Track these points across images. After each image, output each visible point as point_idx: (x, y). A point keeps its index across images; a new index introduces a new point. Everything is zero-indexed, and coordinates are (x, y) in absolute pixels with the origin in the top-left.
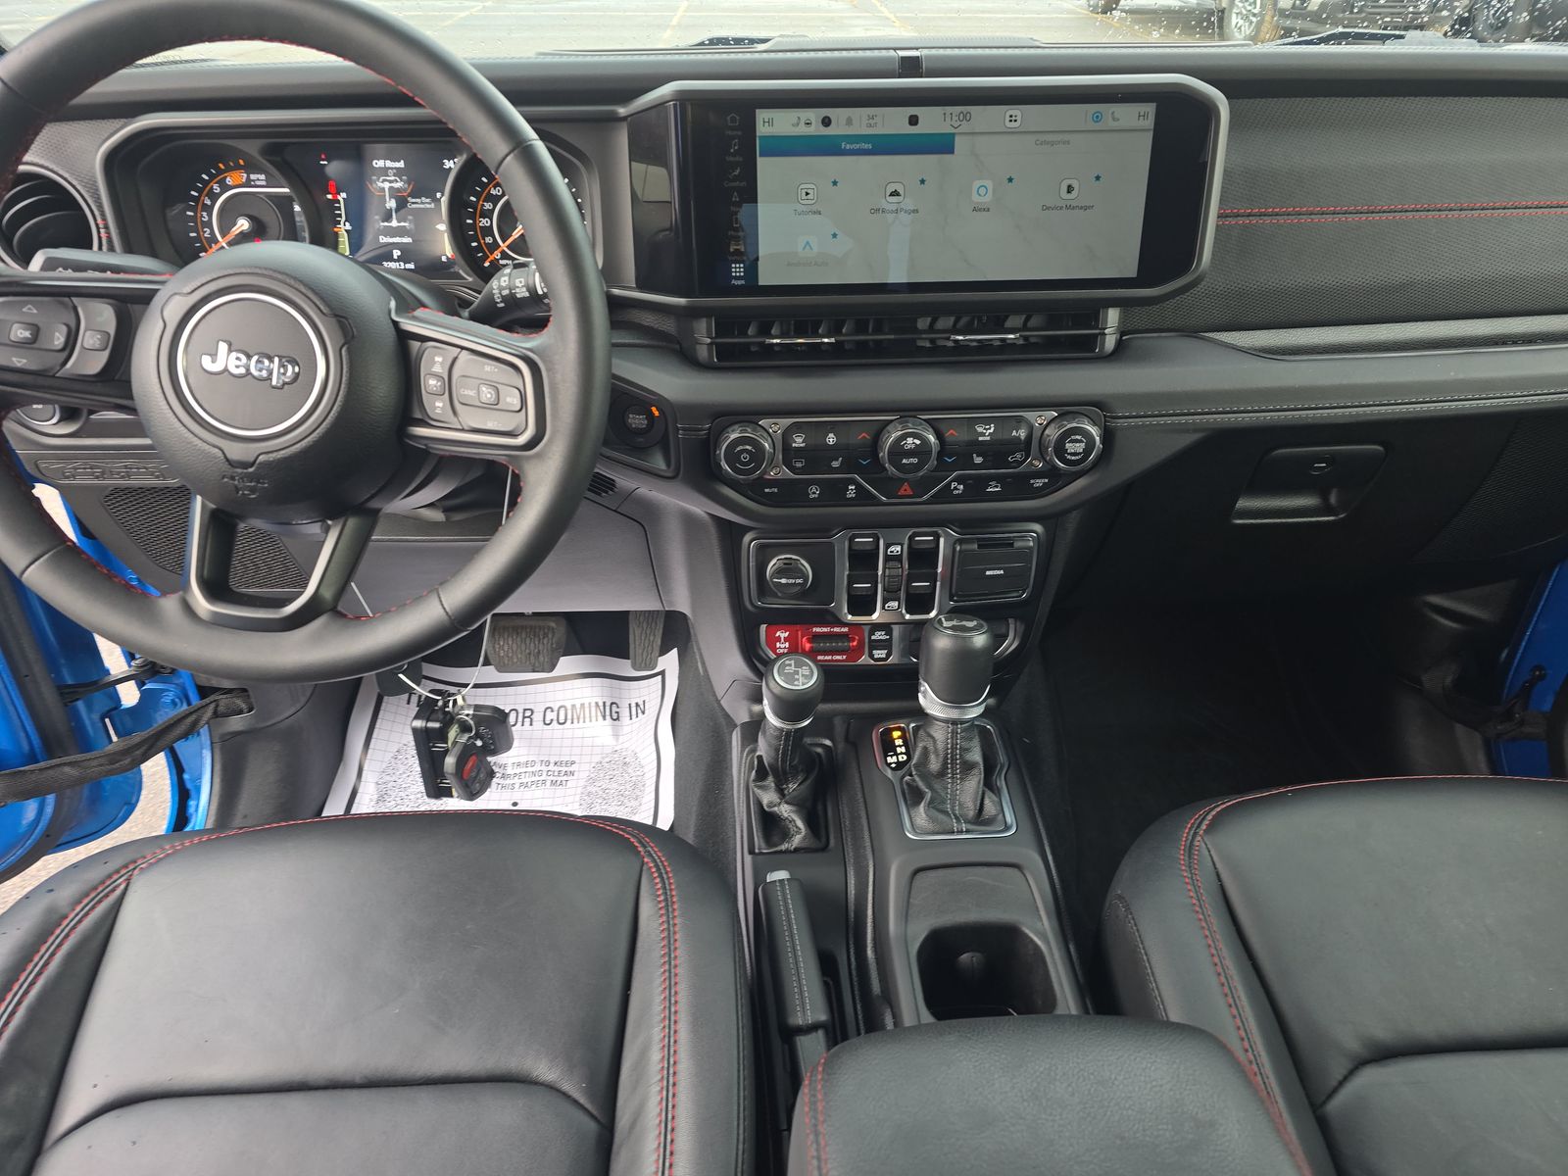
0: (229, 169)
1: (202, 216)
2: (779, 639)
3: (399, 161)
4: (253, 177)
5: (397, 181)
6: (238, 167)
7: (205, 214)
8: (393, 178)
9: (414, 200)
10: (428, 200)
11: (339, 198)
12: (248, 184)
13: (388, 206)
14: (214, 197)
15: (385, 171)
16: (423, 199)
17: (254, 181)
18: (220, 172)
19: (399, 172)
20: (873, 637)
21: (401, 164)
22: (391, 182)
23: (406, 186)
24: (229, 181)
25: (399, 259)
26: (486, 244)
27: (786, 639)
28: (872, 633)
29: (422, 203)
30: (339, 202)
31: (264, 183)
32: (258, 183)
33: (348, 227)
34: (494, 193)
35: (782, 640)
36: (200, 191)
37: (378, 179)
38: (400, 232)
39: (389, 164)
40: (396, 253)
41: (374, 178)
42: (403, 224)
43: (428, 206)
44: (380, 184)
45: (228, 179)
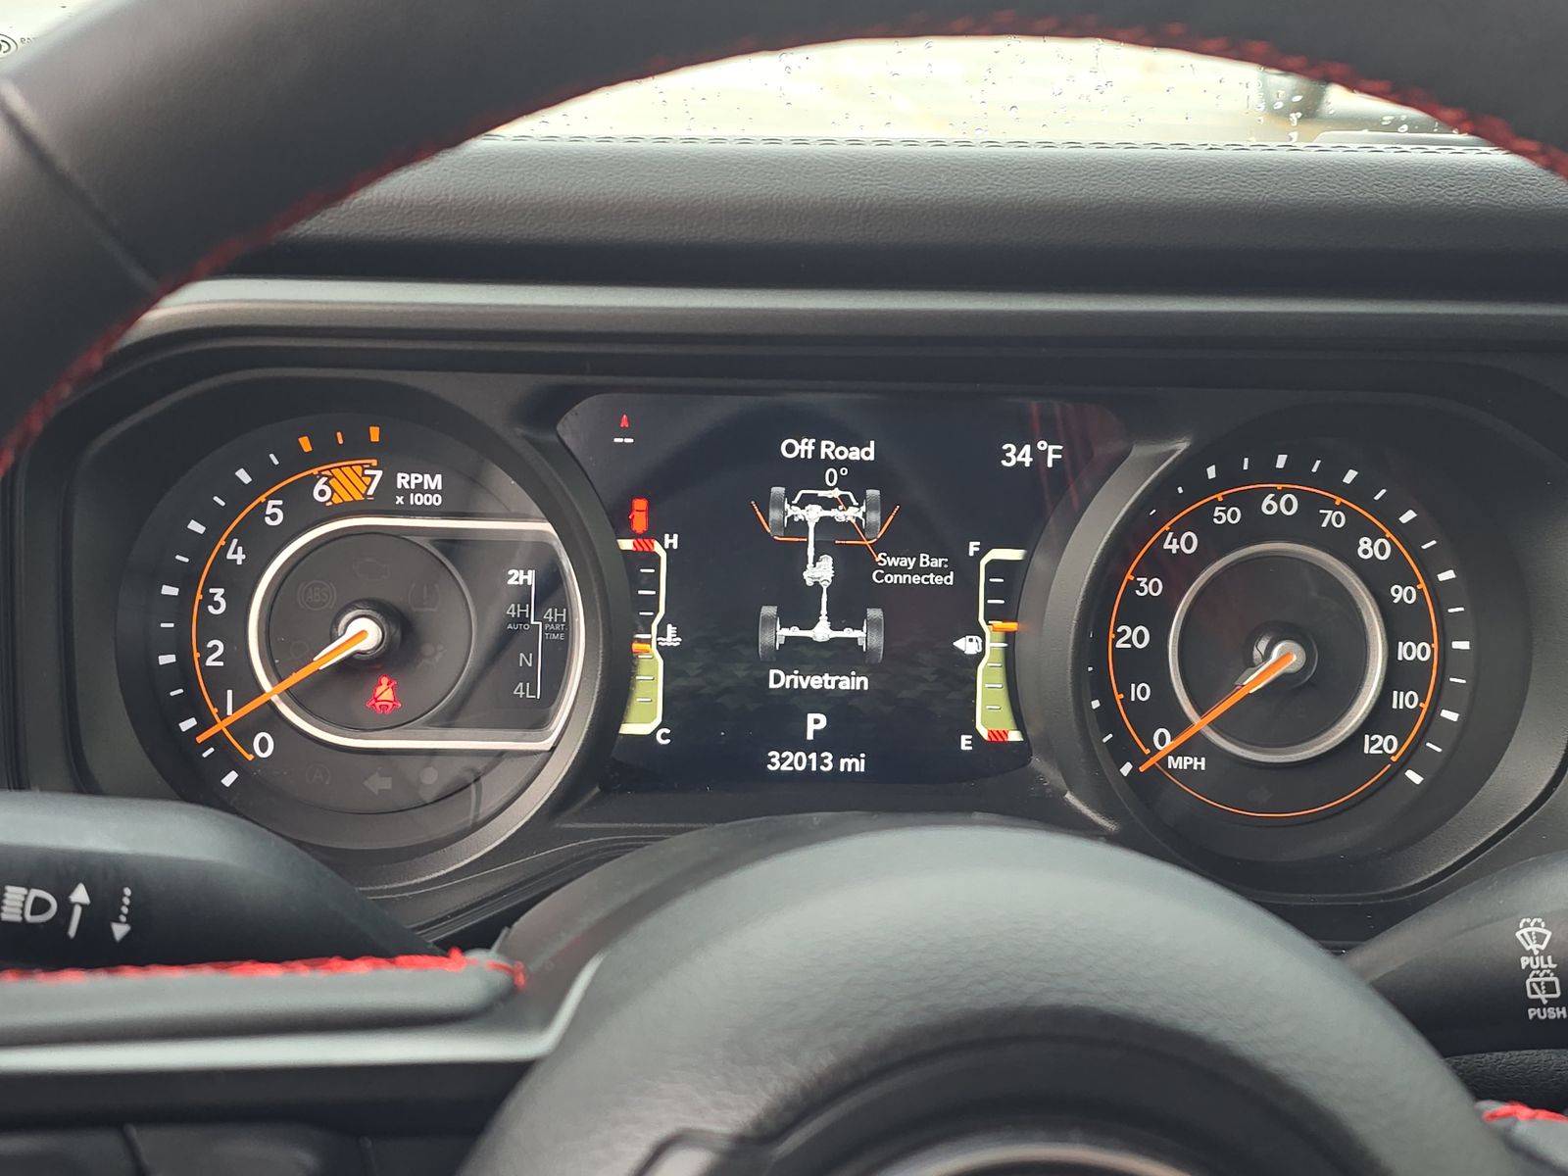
0: (327, 454)
1: (209, 599)
3: (862, 443)
4: (402, 480)
5: (848, 504)
6: (357, 449)
7: (218, 593)
8: (836, 493)
9: (893, 562)
10: (937, 563)
11: (658, 548)
12: (384, 502)
13: (810, 575)
14: (263, 544)
15: (811, 472)
16: (924, 558)
17: (406, 493)
18: (297, 462)
19: (857, 478)
21: (866, 453)
22: (828, 504)
23: (875, 517)
24: (321, 492)
25: (821, 742)
26: (1132, 706)
29: (918, 570)
30: (654, 560)
31: (436, 500)
32: (417, 500)
33: (671, 639)
34: (1174, 548)
36: (216, 522)
37: (790, 496)
38: (840, 657)
39: (828, 448)
40: (816, 723)
41: (778, 491)
42: (848, 633)
43: (939, 580)
44: (794, 511)
45: (320, 486)
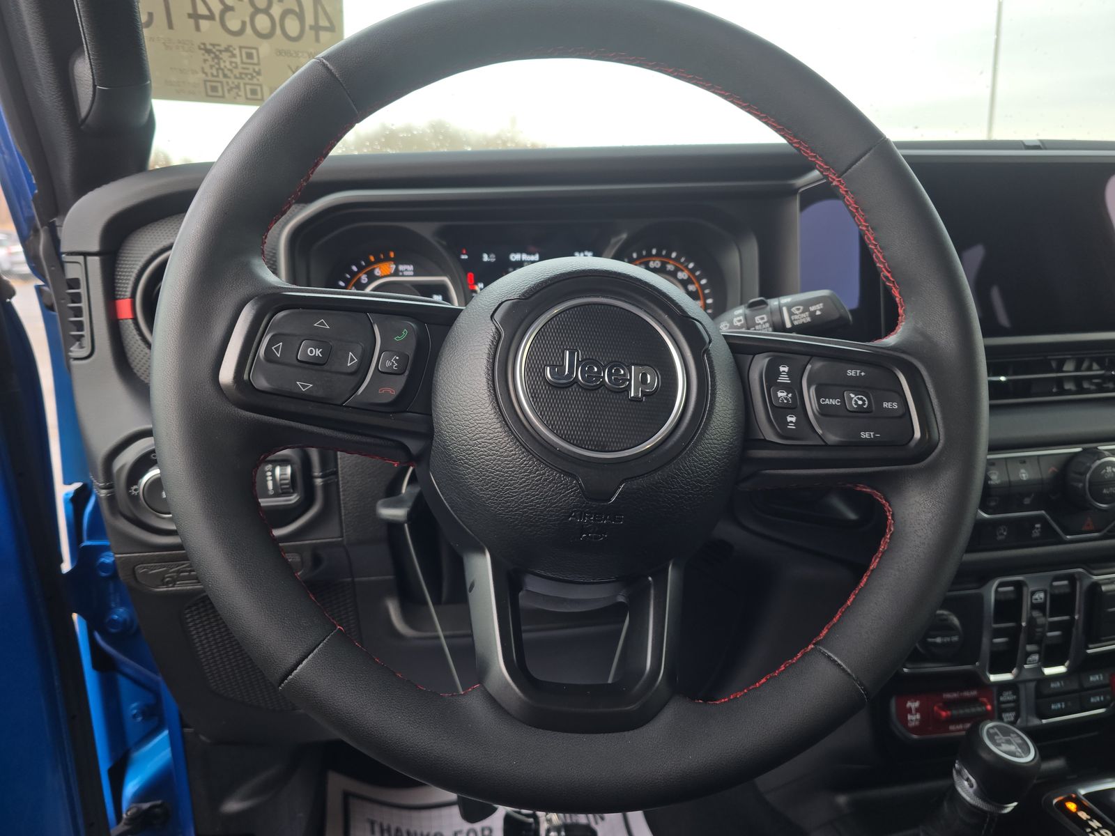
0: (378, 261)
2: (909, 711)
3: (534, 254)
4: (401, 267)
6: (387, 259)
12: (396, 273)
17: (402, 271)
18: (369, 263)
20: (1002, 699)
24: (377, 272)
27: (917, 710)
28: (1000, 694)
31: (411, 273)
32: (406, 273)
35: (913, 712)
45: (377, 270)
